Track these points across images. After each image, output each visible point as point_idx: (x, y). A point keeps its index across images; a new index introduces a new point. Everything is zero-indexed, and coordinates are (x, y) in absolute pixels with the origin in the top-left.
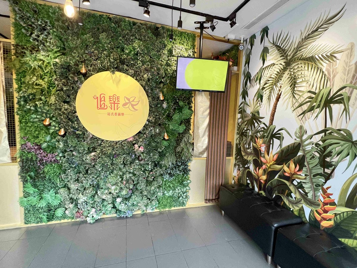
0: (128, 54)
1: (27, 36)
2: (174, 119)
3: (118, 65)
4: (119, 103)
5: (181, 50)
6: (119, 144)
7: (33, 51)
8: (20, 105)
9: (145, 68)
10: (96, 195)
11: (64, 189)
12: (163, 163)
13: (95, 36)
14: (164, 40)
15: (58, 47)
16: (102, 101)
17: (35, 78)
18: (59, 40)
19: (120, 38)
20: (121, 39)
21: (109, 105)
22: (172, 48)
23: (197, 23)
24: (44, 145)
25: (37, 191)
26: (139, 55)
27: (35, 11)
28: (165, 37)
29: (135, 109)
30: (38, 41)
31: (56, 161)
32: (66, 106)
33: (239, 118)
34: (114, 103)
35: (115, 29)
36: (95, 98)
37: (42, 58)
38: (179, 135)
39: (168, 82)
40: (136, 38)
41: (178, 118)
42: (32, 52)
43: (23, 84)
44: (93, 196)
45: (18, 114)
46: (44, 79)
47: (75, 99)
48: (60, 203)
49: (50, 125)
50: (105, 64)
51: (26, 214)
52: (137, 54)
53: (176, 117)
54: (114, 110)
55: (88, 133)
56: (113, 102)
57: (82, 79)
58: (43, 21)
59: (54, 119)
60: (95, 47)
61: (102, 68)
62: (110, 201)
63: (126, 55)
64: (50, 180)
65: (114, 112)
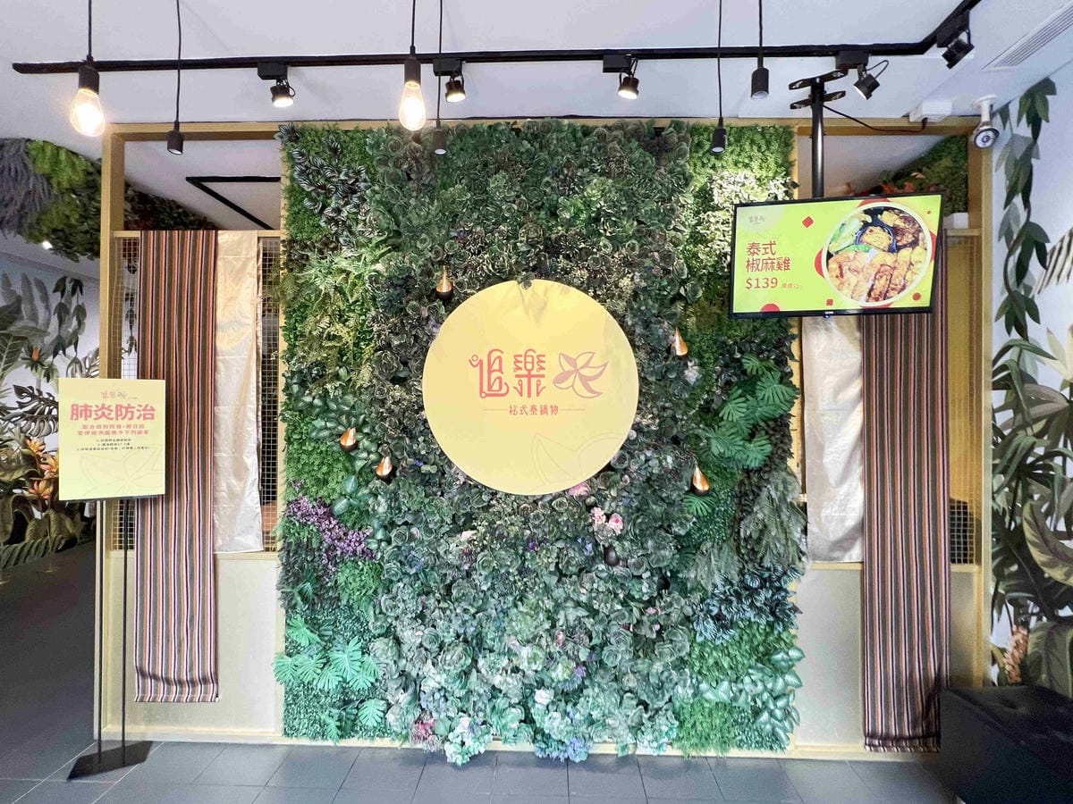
0: (569, 224)
1: (314, 215)
2: (725, 418)
3: (539, 259)
4: (543, 376)
5: (744, 185)
6: (544, 506)
7: (325, 251)
8: (290, 395)
9: (624, 258)
10: (474, 670)
11: (386, 640)
12: (693, 576)
13: (478, 186)
14: (682, 162)
15: (382, 231)
16: (495, 371)
17: (327, 319)
18: (386, 213)
19: (547, 179)
20: (548, 182)
21: (513, 382)
22: (711, 183)
23: (801, 87)
24: (340, 506)
25: (319, 640)
26: (602, 219)
27: (335, 150)
28: (685, 154)
29: (593, 392)
30: (337, 224)
31: (368, 553)
32: (398, 392)
33: (995, 407)
34: (529, 376)
35: (531, 155)
36: (475, 363)
37: (344, 264)
38: (749, 477)
39: (700, 294)
40: (593, 171)
41: (743, 415)
42: (323, 253)
43: (299, 339)
44: (465, 674)
45: (284, 420)
46: (347, 320)
47: (421, 369)
48: (372, 684)
49: (356, 446)
50: (504, 261)
51: (288, 705)
52: (597, 220)
53: (735, 411)
54: (529, 395)
55: (452, 471)
56: (525, 372)
57: (440, 312)
58: (351, 171)
59: (366, 430)
60: (475, 215)
61: (494, 275)
62: (516, 696)
63: (562, 226)
64: (351, 608)
65: (529, 403)
